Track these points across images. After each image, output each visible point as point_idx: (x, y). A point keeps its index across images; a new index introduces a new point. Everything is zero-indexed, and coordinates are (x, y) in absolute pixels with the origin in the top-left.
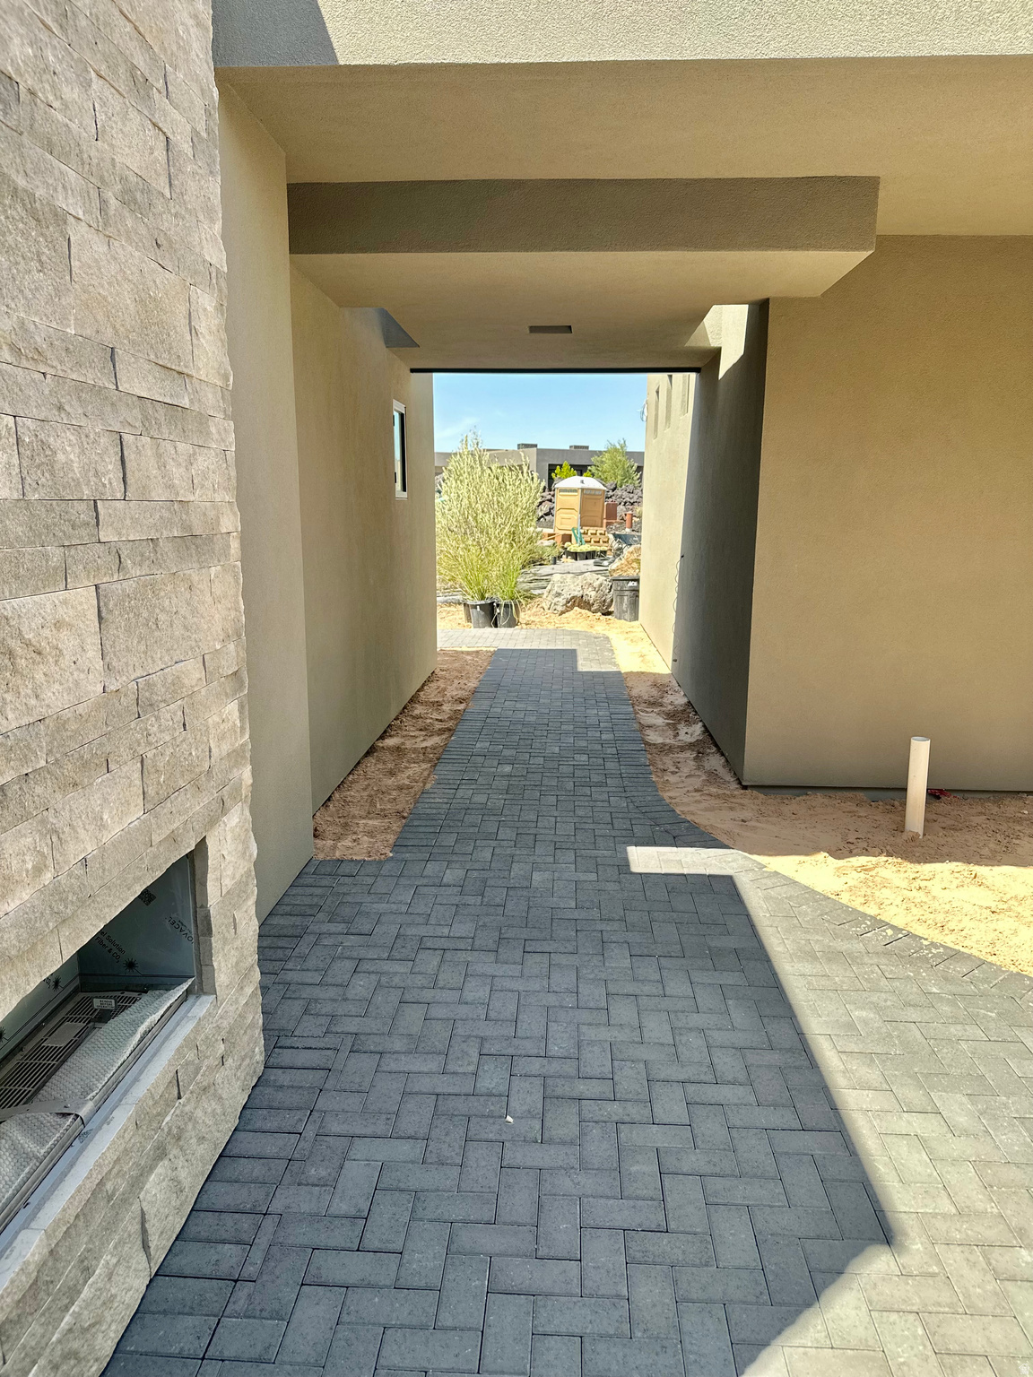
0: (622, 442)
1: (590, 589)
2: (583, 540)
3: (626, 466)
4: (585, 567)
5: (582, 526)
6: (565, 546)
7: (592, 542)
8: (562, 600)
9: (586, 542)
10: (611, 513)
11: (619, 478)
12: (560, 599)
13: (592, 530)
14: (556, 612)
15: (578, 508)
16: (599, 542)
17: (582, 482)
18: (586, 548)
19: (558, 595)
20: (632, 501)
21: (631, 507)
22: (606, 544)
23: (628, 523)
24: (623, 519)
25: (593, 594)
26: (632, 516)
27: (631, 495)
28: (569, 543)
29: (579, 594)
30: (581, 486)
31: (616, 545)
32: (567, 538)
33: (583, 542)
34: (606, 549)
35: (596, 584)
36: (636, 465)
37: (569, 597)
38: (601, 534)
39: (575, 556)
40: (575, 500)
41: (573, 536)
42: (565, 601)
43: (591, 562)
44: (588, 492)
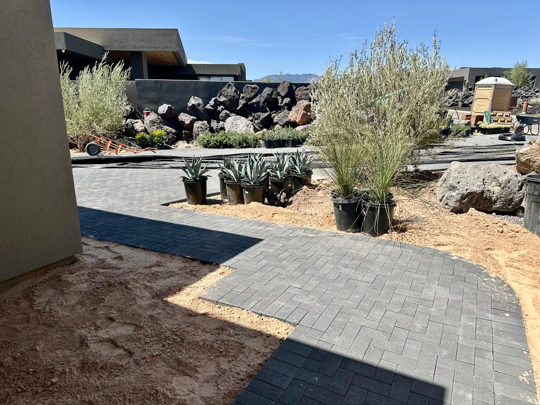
0: (525, 62)
1: (494, 184)
2: (492, 120)
3: (525, 76)
4: (492, 140)
5: (492, 110)
6: (478, 123)
7: (499, 121)
8: (455, 195)
9: (494, 121)
10: (513, 102)
11: (520, 83)
12: (454, 194)
13: (500, 113)
14: (447, 207)
15: (490, 99)
16: (504, 121)
17: (496, 80)
18: (493, 125)
19: (453, 188)
20: (527, 96)
21: (526, 99)
22: (510, 123)
23: (524, 108)
24: (520, 106)
25: (497, 189)
26: (528, 104)
27: (527, 93)
28: (481, 122)
29: (479, 190)
30: (494, 83)
31: (517, 124)
32: (480, 118)
33: (492, 121)
34: (509, 126)
35: (503, 179)
36: (532, 75)
37: (465, 192)
38: (506, 116)
39: (485, 131)
40: (489, 93)
41: (485, 118)
42: (459, 197)
43: (497, 136)
44: (500, 87)
